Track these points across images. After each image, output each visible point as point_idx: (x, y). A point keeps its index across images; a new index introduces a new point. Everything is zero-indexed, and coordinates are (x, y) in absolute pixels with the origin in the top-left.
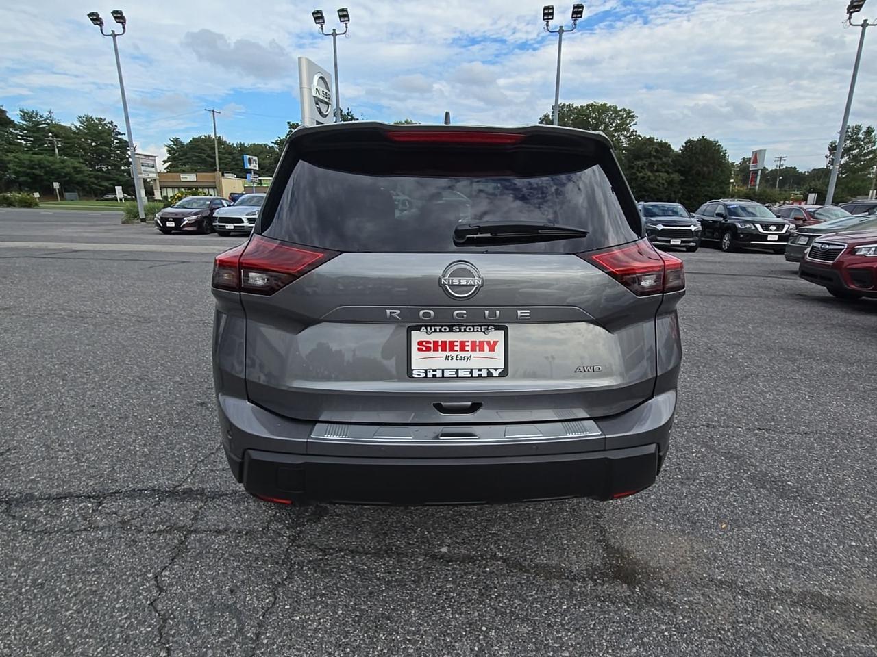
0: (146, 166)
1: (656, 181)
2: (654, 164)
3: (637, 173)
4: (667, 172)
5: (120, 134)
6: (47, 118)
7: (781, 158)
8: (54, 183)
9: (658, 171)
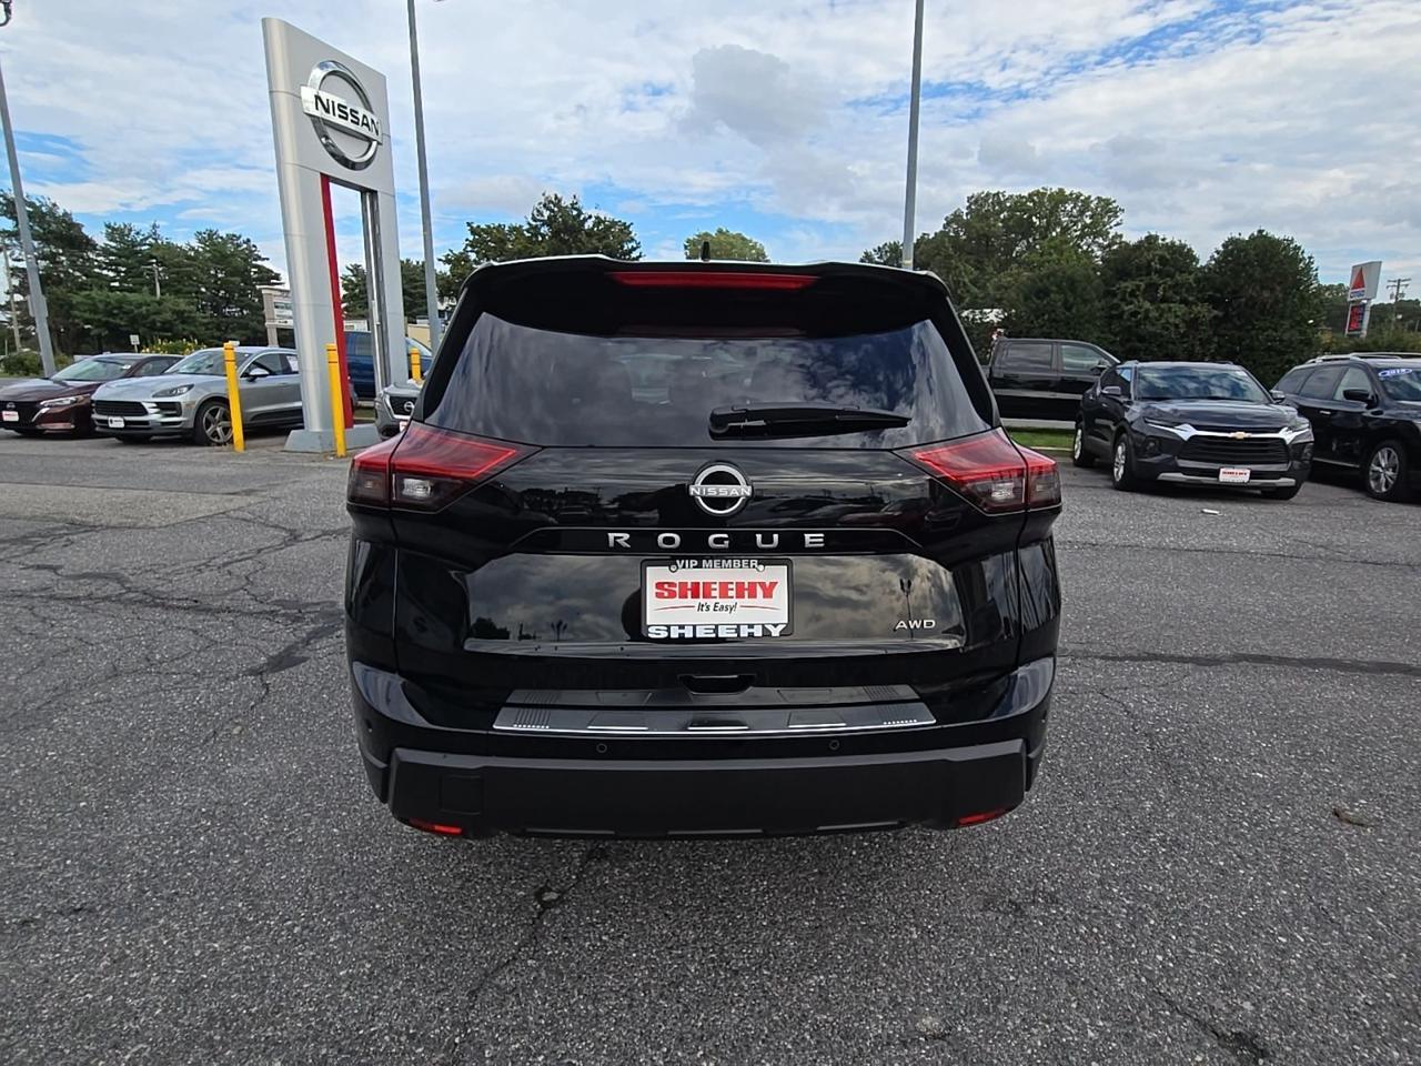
0: (282, 307)
1: (1163, 321)
2: (1157, 286)
3: (1123, 304)
4: (1184, 301)
5: (259, 258)
6: (150, 236)
7: (1399, 281)
8: (132, 337)
9: (1164, 300)
